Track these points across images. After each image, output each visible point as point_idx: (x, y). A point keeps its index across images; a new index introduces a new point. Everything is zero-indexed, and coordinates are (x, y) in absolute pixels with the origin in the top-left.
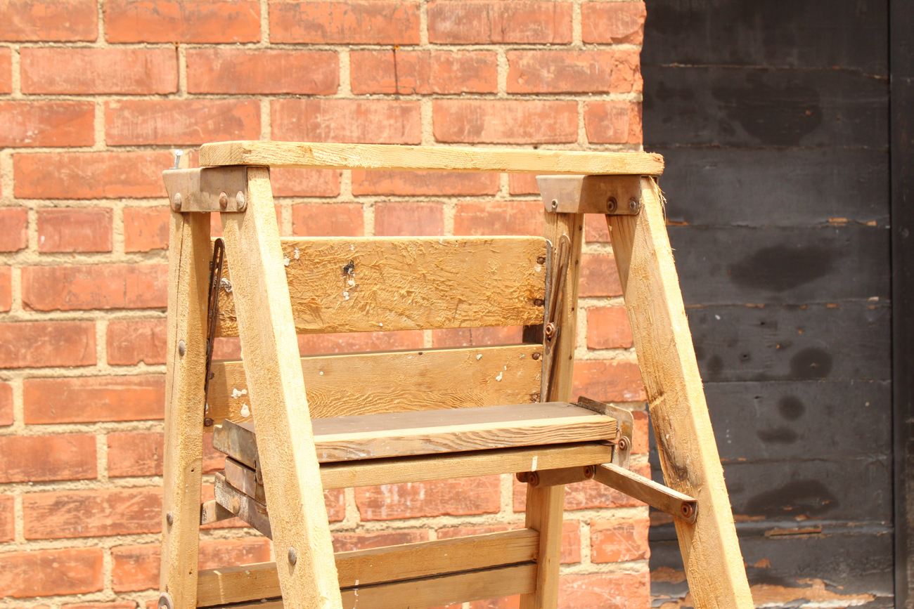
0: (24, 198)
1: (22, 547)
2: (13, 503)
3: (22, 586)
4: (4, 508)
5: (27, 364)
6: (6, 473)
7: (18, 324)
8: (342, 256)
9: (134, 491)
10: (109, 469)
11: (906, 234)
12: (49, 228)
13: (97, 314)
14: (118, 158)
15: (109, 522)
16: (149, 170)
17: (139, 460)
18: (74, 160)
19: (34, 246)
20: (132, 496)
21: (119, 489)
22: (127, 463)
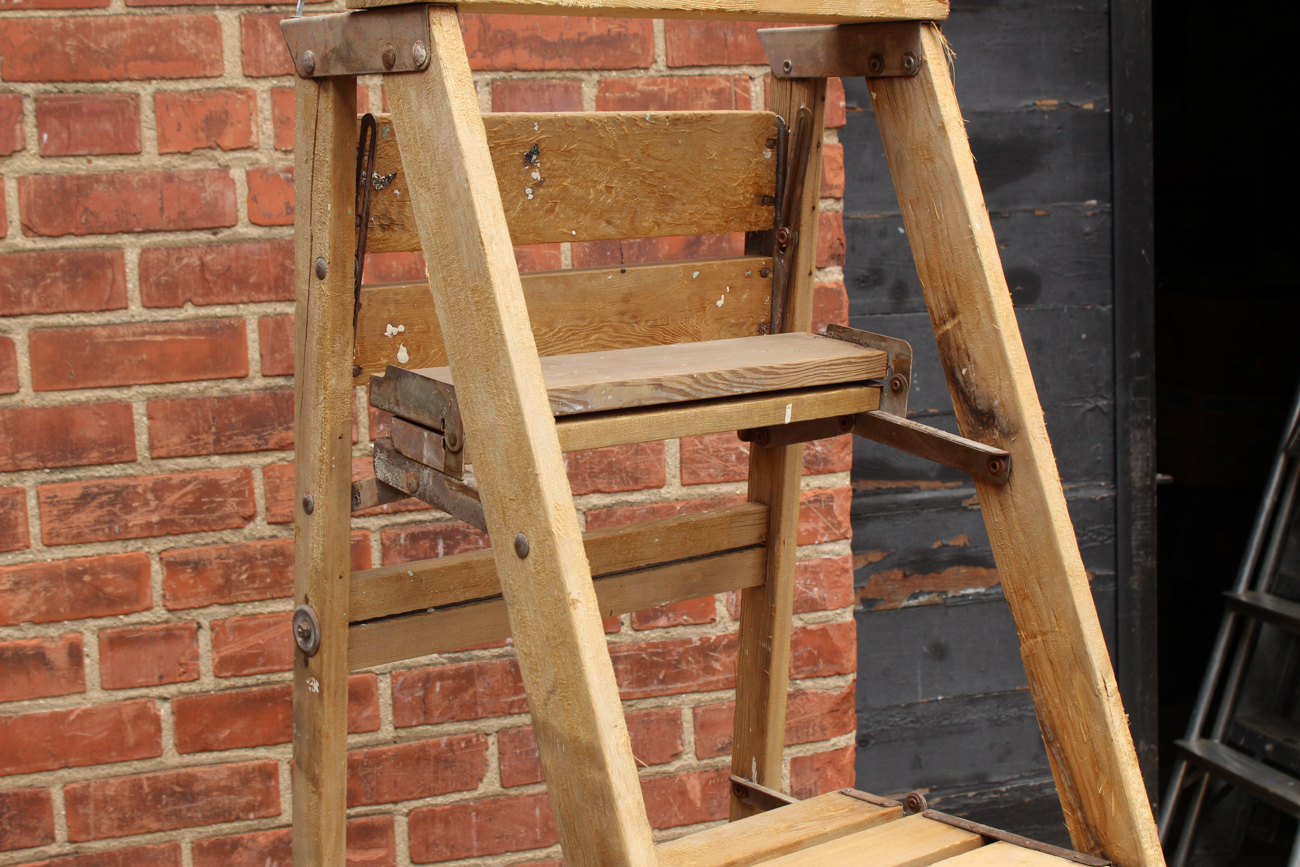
0: (16, 81)
1: (40, 557)
2: (25, 498)
3: (43, 608)
4: (13, 505)
5: (33, 309)
6: (13, 458)
7: (17, 255)
8: (523, 138)
9: (187, 476)
10: (151, 447)
11: (1130, 118)
12: (54, 123)
13: (126, 239)
14: (143, 23)
15: (155, 518)
16: (187, 40)
17: (192, 434)
18: (83, 27)
19: (33, 147)
20: (184, 483)
21: (165, 476)
22: (176, 439)
